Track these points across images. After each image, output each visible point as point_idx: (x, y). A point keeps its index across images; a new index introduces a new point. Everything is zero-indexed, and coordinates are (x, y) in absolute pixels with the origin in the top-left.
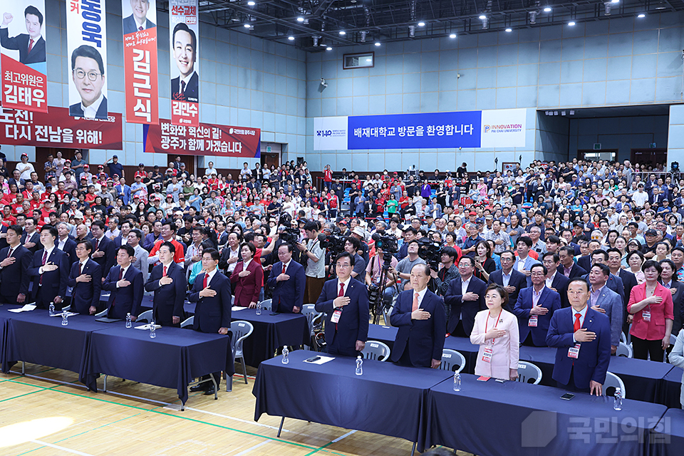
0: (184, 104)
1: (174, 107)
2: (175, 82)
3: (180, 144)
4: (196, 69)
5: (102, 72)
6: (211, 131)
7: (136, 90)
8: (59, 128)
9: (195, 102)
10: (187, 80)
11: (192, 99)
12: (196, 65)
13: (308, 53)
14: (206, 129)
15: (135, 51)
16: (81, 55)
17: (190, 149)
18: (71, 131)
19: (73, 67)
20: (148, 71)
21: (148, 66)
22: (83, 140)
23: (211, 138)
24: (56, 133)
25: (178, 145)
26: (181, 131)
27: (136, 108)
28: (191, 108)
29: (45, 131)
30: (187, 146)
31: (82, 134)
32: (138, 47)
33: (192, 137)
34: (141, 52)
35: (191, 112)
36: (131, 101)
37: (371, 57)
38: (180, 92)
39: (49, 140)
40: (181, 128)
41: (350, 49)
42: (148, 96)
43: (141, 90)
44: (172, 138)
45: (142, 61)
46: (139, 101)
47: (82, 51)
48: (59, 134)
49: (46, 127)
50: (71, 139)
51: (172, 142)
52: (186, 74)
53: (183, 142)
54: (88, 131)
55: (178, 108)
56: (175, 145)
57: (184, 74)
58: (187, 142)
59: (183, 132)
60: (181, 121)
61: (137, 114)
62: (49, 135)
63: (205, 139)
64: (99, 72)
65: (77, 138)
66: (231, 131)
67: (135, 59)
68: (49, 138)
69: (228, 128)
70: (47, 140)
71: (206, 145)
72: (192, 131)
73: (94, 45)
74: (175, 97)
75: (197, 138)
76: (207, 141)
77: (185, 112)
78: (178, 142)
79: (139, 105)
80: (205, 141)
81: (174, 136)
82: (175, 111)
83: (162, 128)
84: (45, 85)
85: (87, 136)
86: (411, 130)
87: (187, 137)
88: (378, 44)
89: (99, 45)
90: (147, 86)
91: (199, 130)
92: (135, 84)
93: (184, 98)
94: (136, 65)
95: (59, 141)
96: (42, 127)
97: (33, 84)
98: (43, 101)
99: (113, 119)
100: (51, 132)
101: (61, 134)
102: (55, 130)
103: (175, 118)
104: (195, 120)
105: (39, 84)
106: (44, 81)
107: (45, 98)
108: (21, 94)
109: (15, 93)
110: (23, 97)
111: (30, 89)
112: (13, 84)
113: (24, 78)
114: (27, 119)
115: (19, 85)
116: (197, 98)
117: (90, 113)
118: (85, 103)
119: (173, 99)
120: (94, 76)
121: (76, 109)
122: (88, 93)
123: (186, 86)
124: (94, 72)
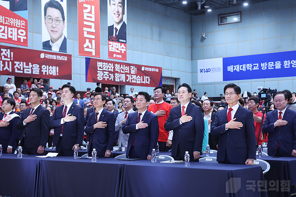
0: (117, 44)
1: (110, 46)
2: (111, 28)
3: (110, 76)
4: (125, 19)
5: (64, 19)
6: (130, 68)
7: (85, 33)
8: (30, 64)
9: (124, 43)
10: (119, 27)
11: (122, 41)
13: (193, 16)
14: (126, 67)
15: (85, 5)
16: (51, 7)
17: (116, 81)
18: (38, 66)
19: (45, 15)
20: (93, 19)
21: (93, 16)
23: (130, 73)
24: (28, 67)
25: (108, 78)
26: (110, 68)
27: (85, 46)
28: (121, 47)
29: (21, 65)
30: (114, 78)
31: (45, 69)
32: (87, 3)
34: (89, 6)
35: (121, 49)
36: (82, 40)
37: (239, 16)
38: (114, 35)
39: (24, 72)
40: (110, 66)
41: (223, 11)
42: (93, 37)
43: (89, 33)
44: (104, 72)
45: (90, 12)
46: (87, 40)
47: (51, 4)
48: (30, 68)
49: (22, 63)
50: (38, 71)
51: (104, 75)
52: (118, 23)
53: (112, 75)
54: (49, 66)
55: (112, 47)
56: (106, 78)
57: (117, 23)
58: (114, 76)
59: (111, 69)
60: (115, 55)
61: (86, 50)
62: (24, 68)
64: (61, 19)
65: (42, 71)
66: (143, 69)
67: (85, 11)
68: (23, 70)
69: (141, 66)
70: (22, 72)
71: (127, 78)
72: (118, 68)
74: (111, 38)
75: (120, 73)
76: (127, 75)
77: (118, 49)
78: (108, 75)
79: (87, 43)
80: (126, 75)
81: (106, 71)
82: (110, 48)
83: (98, 66)
85: (49, 69)
86: (271, 65)
87: (114, 72)
88: (246, 4)
90: (93, 30)
91: (122, 67)
92: (85, 29)
93: (117, 39)
94: (85, 15)
95: (30, 73)
96: (19, 63)
97: (18, 25)
98: (25, 38)
99: (66, 59)
100: (25, 66)
101: (32, 67)
102: (27, 65)
103: (111, 54)
104: (124, 55)
105: (23, 26)
106: (26, 23)
107: (26, 36)
108: (10, 32)
109: (6, 32)
110: (11, 35)
111: (16, 29)
112: (5, 25)
113: (13, 21)
114: (9, 56)
115: (8, 26)
116: (126, 40)
117: (56, 48)
118: (53, 40)
119: (109, 40)
120: (58, 22)
121: (47, 45)
122: (54, 33)
123: (118, 31)
124: (58, 19)
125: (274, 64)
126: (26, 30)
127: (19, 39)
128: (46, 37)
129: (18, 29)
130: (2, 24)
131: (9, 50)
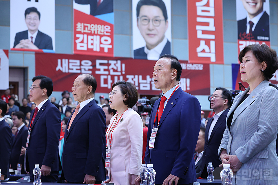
1: (240, 47)
4: (267, 8)
5: (166, 18)
7: (199, 32)
8: (148, 77)
9: (265, 40)
10: (255, 20)
11: (262, 39)
16: (146, 4)
20: (212, 14)
21: (212, 10)
24: (144, 81)
27: (199, 49)
38: (248, 31)
39: (139, 88)
42: (213, 37)
43: (204, 32)
45: (206, 5)
46: (203, 43)
47: (147, 1)
48: (148, 82)
52: (255, 15)
61: (200, 55)
62: (139, 84)
67: (198, 4)
79: (203, 45)
92: (198, 27)
93: (253, 36)
94: (199, 9)
95: (148, 88)
96: (132, 77)
97: (101, 32)
98: (111, 47)
99: (200, 67)
100: (141, 81)
101: (150, 82)
102: (144, 78)
105: (107, 32)
106: (112, 29)
107: (112, 44)
108: (90, 42)
109: (85, 41)
110: (92, 44)
111: (98, 37)
112: (84, 33)
113: (94, 28)
114: (119, 70)
115: (88, 34)
116: (268, 36)
117: (153, 55)
118: (149, 46)
119: (239, 38)
120: (157, 22)
121: (140, 54)
122: (152, 37)
123: (254, 26)
124: (158, 19)
126: (111, 37)
127: (102, 49)
129: (101, 36)
130: (80, 33)
131: (119, 62)
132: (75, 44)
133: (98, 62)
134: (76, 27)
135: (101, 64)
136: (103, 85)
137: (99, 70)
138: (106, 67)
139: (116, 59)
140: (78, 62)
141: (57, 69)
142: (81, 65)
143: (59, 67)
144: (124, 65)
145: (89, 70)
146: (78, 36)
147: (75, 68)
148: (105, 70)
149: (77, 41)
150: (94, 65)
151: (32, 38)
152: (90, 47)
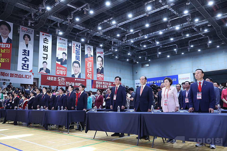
0: (100, 75)
2: (98, 69)
4: (103, 66)
5: (80, 67)
6: (109, 83)
7: (88, 71)
10: (101, 69)
11: (102, 74)
12: (103, 65)
13: (133, 65)
15: (88, 62)
16: (75, 63)
17: (103, 88)
18: (74, 83)
19: (73, 66)
20: (91, 67)
21: (91, 66)
22: (77, 85)
23: (109, 85)
27: (88, 76)
29: (68, 83)
32: (88, 61)
33: (104, 85)
34: (89, 62)
35: (102, 77)
36: (87, 74)
37: (148, 64)
40: (101, 83)
41: (143, 63)
42: (91, 72)
43: (89, 71)
45: (90, 64)
46: (89, 74)
47: (75, 62)
51: (99, 86)
52: (101, 68)
53: (102, 86)
54: (78, 83)
58: (103, 86)
60: (99, 79)
61: (88, 77)
62: (69, 84)
63: (107, 85)
65: (75, 85)
67: (88, 64)
69: (113, 83)
71: (107, 87)
72: (104, 83)
73: (78, 61)
77: (100, 77)
79: (89, 75)
81: (99, 84)
82: (98, 76)
83: (96, 83)
84: (66, 70)
86: (160, 81)
88: (150, 60)
89: (79, 61)
90: (91, 70)
91: (105, 83)
92: (88, 70)
93: (100, 73)
94: (88, 65)
97: (63, 69)
98: (66, 74)
99: (84, 80)
102: (70, 83)
103: (98, 78)
104: (103, 79)
106: (66, 69)
108: (60, 72)
109: (59, 72)
110: (61, 73)
111: (62, 71)
112: (58, 70)
113: (61, 68)
114: (64, 80)
115: (60, 70)
116: (103, 73)
117: (76, 76)
118: (76, 74)
119: (97, 73)
121: (73, 76)
122: (76, 72)
124: (78, 67)
125: (161, 81)
127: (63, 74)
128: (73, 73)
129: (63, 71)
130: (58, 69)
131: (64, 78)
132: (56, 72)
133: (58, 78)
134: (56, 68)
135: (59, 78)
136: (59, 84)
137: (59, 80)
138: (60, 79)
139: (63, 77)
140: (53, 77)
141: (47, 79)
142: (54, 78)
143: (48, 79)
144: (65, 79)
145: (56, 80)
146: (57, 70)
147: (52, 79)
148: (60, 80)
149: (57, 72)
150: (57, 79)
151: (44, 70)
152: (60, 73)
